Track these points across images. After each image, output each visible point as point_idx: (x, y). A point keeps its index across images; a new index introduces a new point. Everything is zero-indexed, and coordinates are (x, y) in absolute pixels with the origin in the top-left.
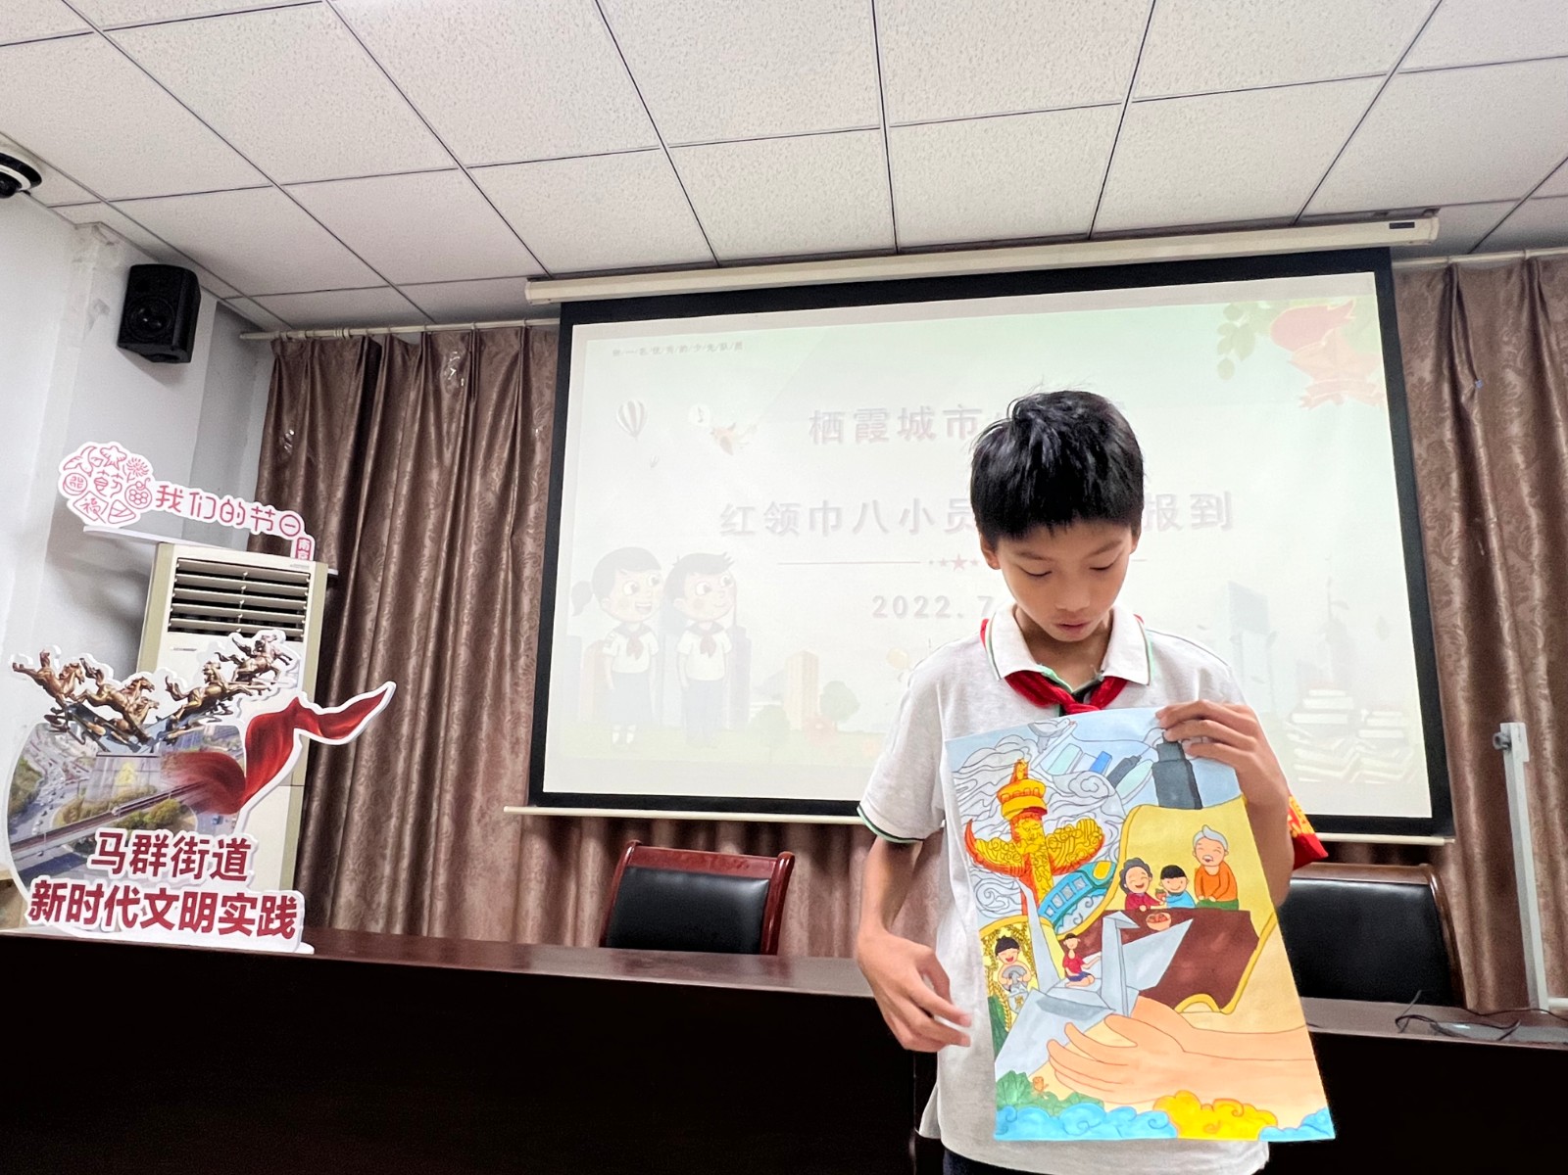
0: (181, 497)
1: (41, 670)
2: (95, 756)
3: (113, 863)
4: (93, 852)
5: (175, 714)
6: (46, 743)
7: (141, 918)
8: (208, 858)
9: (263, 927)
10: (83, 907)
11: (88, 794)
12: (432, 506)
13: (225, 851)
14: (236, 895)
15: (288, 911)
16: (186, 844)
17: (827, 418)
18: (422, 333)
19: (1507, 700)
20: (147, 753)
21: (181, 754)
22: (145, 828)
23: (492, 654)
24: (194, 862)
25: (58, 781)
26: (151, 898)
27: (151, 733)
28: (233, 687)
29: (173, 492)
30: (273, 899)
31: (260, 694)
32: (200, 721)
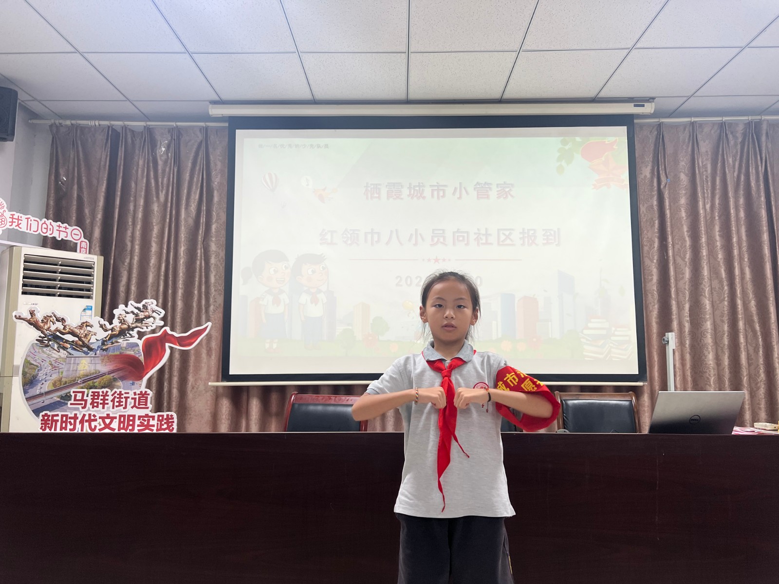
0: (22, 220)
1: (31, 318)
2: (66, 357)
3: (82, 404)
4: (70, 400)
5: (105, 338)
6: (39, 352)
7: (98, 427)
8: (129, 400)
9: (159, 428)
10: (68, 424)
11: (64, 374)
12: (154, 224)
13: (137, 397)
14: (144, 415)
15: (170, 421)
16: (118, 394)
17: (372, 187)
18: (145, 127)
19: (672, 323)
20: (93, 355)
21: (111, 355)
22: (96, 388)
23: (195, 305)
24: (122, 402)
25: (47, 368)
26: (103, 418)
27: (94, 346)
28: (133, 325)
29: (17, 218)
30: (163, 416)
31: (147, 328)
32: (119, 341)
